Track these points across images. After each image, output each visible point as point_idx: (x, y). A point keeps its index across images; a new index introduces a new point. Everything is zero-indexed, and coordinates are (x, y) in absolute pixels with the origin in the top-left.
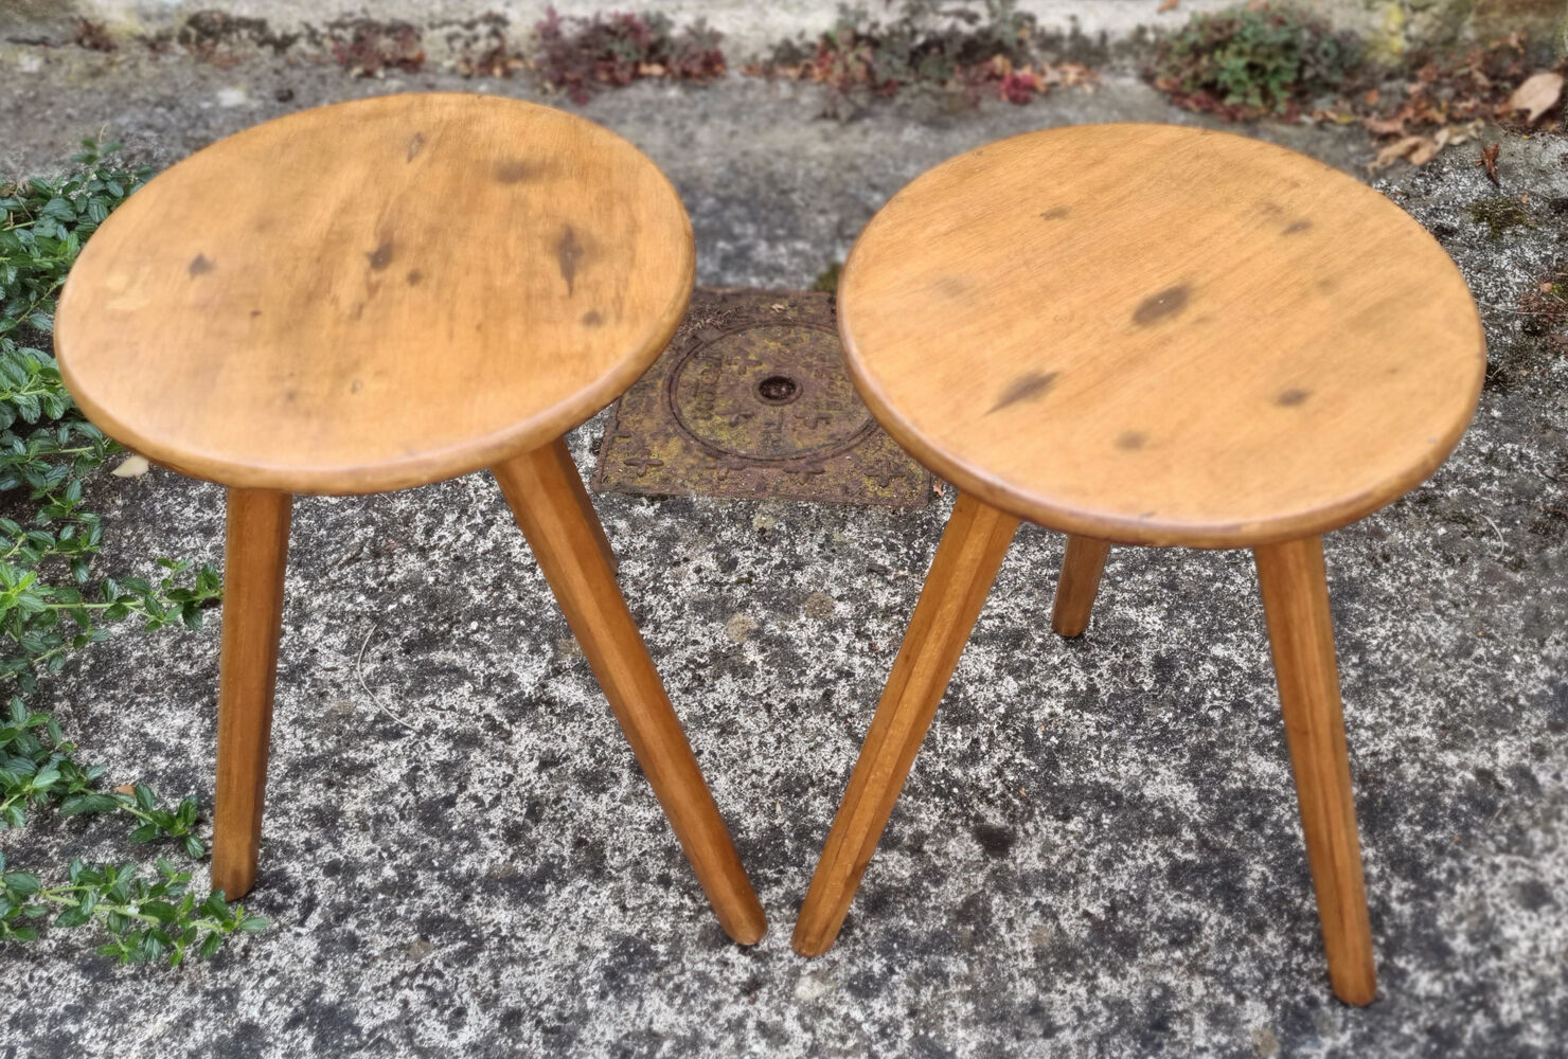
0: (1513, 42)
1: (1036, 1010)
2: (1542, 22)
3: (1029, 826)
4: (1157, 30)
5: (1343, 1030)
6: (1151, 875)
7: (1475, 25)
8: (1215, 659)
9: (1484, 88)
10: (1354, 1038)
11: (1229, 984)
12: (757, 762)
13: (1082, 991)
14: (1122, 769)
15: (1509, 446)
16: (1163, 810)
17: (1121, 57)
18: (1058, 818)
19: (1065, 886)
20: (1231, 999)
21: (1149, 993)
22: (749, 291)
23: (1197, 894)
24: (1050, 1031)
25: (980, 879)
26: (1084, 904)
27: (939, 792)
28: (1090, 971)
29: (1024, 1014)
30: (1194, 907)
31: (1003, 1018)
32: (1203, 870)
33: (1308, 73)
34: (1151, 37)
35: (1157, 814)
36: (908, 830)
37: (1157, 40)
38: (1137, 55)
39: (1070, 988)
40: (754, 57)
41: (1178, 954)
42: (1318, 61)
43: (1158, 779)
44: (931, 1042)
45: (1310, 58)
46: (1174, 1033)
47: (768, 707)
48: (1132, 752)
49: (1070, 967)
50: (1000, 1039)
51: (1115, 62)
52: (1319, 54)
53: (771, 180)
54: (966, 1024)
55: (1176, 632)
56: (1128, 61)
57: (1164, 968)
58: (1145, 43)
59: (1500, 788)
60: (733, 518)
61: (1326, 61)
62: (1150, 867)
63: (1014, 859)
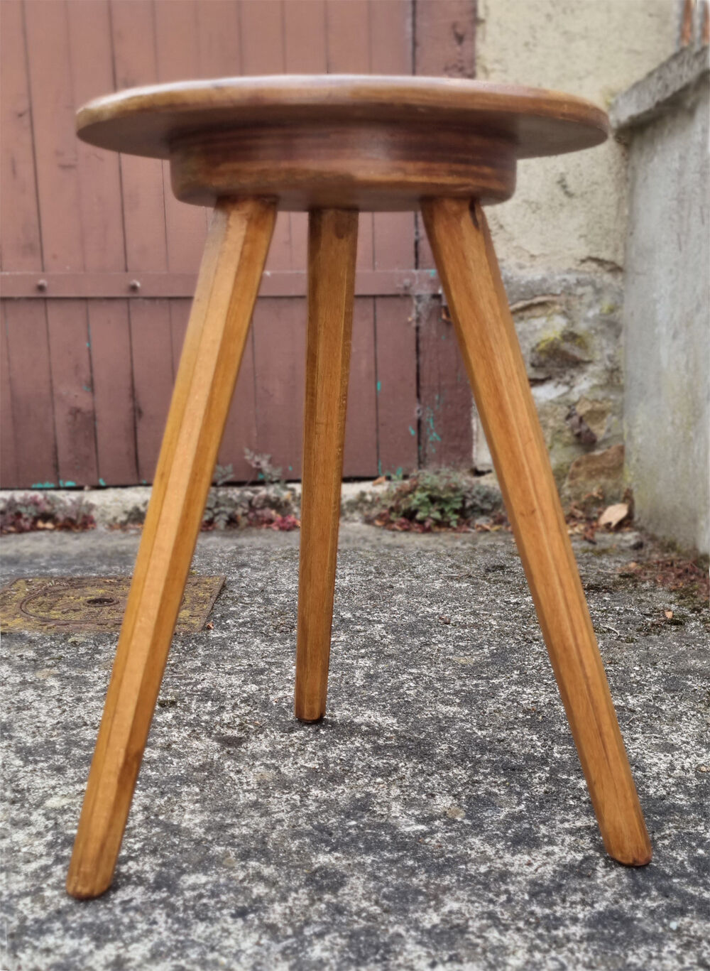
0: (595, 493)
1: (255, 805)
2: (610, 483)
3: (261, 736)
4: (371, 493)
5: (519, 804)
6: (358, 751)
7: (570, 486)
8: (411, 674)
9: (581, 518)
10: (527, 806)
11: (421, 790)
12: (43, 718)
13: (297, 797)
14: (337, 713)
15: (618, 608)
16: (368, 726)
17: (352, 512)
18: (284, 732)
19: (287, 756)
20: (424, 796)
21: (354, 796)
22: (89, 578)
23: (395, 756)
24: (267, 813)
25: (216, 756)
26: (301, 762)
27: (189, 724)
28: (305, 789)
29: (245, 807)
30: (393, 761)
31: (228, 809)
32: (399, 747)
33: (468, 504)
34: (369, 498)
35: (364, 728)
36: (160, 741)
37: (373, 499)
38: (361, 510)
39: (285, 796)
40: (115, 519)
41: (379, 780)
42: (474, 497)
43: (366, 716)
44: (162, 821)
45: (469, 496)
46: (375, 812)
47: (59, 700)
48: (345, 705)
49: (285, 788)
50: (222, 818)
51: (348, 515)
52: (474, 493)
53: (117, 552)
54: (193, 812)
55: (381, 666)
56: (356, 515)
57: (367, 785)
58: (366, 502)
59: (633, 711)
60: (52, 639)
61: (479, 497)
62: (357, 748)
63: (246, 748)
